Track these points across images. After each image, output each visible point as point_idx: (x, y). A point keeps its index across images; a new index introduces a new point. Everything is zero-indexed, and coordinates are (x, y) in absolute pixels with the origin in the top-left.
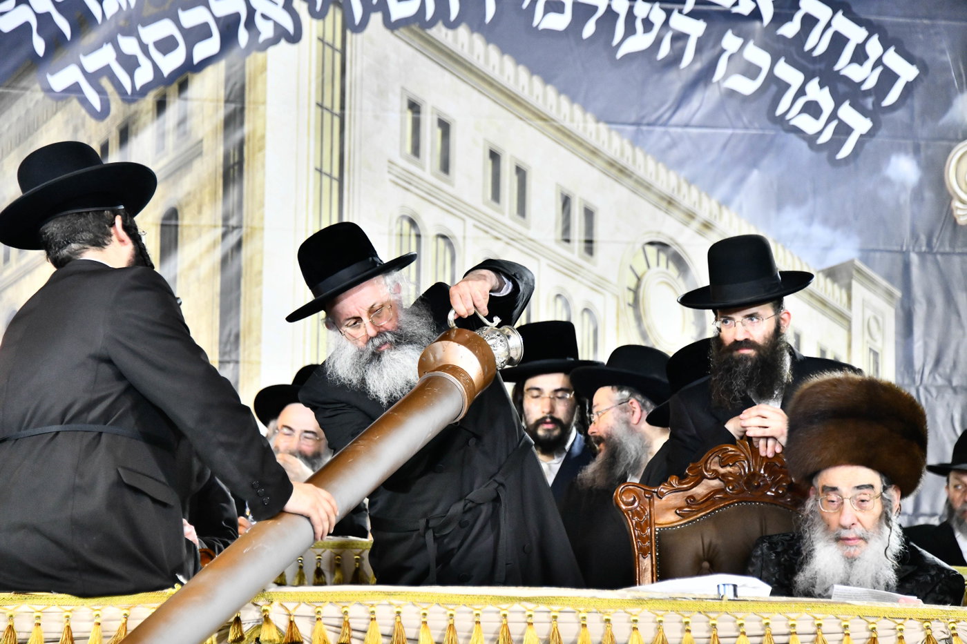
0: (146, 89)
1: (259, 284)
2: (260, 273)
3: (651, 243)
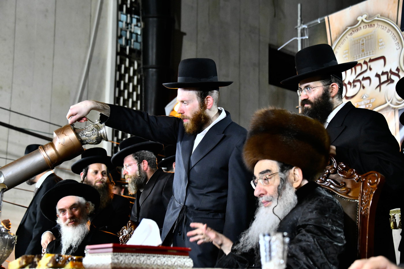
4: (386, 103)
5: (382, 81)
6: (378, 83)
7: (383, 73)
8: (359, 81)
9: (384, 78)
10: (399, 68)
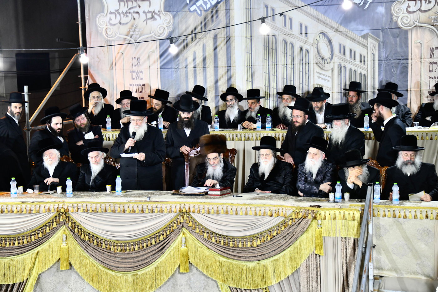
0: (209, 8)
1: (234, 49)
2: (235, 47)
3: (321, 33)
4: (151, 33)
5: (148, 17)
6: (145, 18)
7: (149, 12)
8: (130, 13)
9: (149, 15)
10: (160, 11)
